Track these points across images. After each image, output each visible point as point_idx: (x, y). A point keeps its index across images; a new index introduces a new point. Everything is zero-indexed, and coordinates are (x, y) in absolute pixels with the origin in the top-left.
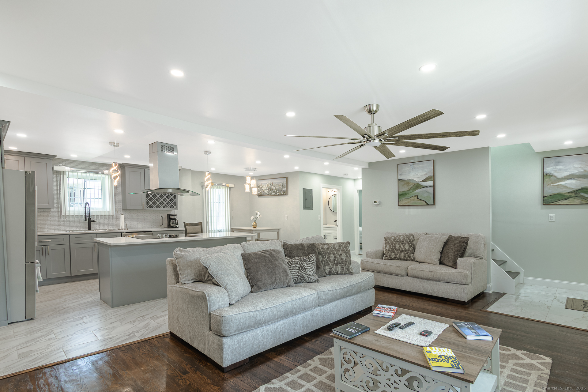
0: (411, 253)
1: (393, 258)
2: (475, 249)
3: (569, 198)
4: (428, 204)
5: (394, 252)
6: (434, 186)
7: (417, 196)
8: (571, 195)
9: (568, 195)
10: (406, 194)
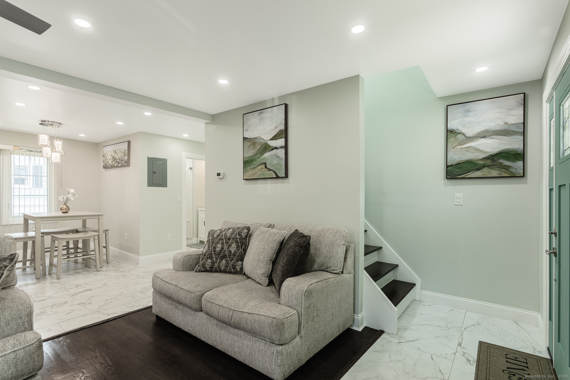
0: (237, 261)
1: (208, 269)
2: (329, 256)
3: (482, 168)
4: (278, 177)
5: (211, 258)
6: (286, 147)
7: (265, 163)
8: (486, 162)
9: (482, 163)
10: (252, 161)
